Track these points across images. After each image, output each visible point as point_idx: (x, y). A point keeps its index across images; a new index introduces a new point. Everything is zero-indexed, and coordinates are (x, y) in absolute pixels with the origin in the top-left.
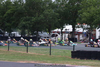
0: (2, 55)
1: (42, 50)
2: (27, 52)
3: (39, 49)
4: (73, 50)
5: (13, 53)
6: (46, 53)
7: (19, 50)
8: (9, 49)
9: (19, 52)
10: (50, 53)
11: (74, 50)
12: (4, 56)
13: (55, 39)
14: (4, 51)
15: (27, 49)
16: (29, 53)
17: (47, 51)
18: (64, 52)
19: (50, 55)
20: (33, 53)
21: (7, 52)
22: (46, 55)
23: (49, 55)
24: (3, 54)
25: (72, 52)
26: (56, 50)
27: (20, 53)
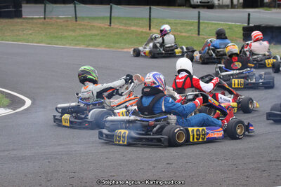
0: (95, 35)
1: (182, 24)
2: (150, 29)
4: (246, 25)
5: (119, 31)
6: (191, 30)
8: (110, 23)
9: (133, 28)
10: (199, 31)
11: (249, 24)
12: (98, 37)
14: (100, 27)
15: (150, 22)
16: (153, 30)
17: (192, 28)
19: (199, 34)
22: (189, 36)
23: (197, 35)
24: (96, 33)
25: (244, 29)
26: (213, 24)
27: (133, 31)
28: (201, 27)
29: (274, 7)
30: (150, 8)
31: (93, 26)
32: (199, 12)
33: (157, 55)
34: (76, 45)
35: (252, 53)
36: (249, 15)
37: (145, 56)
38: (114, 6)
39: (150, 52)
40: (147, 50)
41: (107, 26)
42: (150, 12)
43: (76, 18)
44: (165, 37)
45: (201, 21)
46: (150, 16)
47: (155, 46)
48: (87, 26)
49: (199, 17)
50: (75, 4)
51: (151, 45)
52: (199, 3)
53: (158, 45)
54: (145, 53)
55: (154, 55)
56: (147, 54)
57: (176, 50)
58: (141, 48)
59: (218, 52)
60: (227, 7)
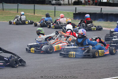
0: (11, 17)
1: (48, 12)
2: (34, 14)
3: (45, 11)
4: (75, 12)
7: (28, 12)
8: (18, 11)
11: (76, 12)
13: (63, 2)
14: (13, 13)
15: (34, 11)
16: (36, 15)
17: (52, 13)
18: (68, 14)
19: (55, 16)
20: (39, 15)
21: (16, 14)
24: (12, 16)
25: (74, 14)
27: (27, 15)
28: (56, 13)
29: (87, 5)
30: (34, 5)
31: (10, 13)
32: (55, 7)
33: (18, 24)
34: (3, 21)
35: (60, 23)
36: (76, 8)
37: (14, 24)
38: (19, 4)
39: (16, 22)
40: (15, 22)
41: (16, 13)
42: (34, 7)
43: (3, 9)
44: (22, 16)
45: (56, 11)
46: (34, 8)
47: (18, 20)
48: (8, 12)
49: (55, 9)
50: (3, 3)
51: (16, 20)
52: (55, 3)
53: (19, 20)
54: (13, 23)
55: (17, 24)
56: (14, 23)
57: (26, 22)
58: (12, 21)
59: (47, 22)
60: (67, 5)
